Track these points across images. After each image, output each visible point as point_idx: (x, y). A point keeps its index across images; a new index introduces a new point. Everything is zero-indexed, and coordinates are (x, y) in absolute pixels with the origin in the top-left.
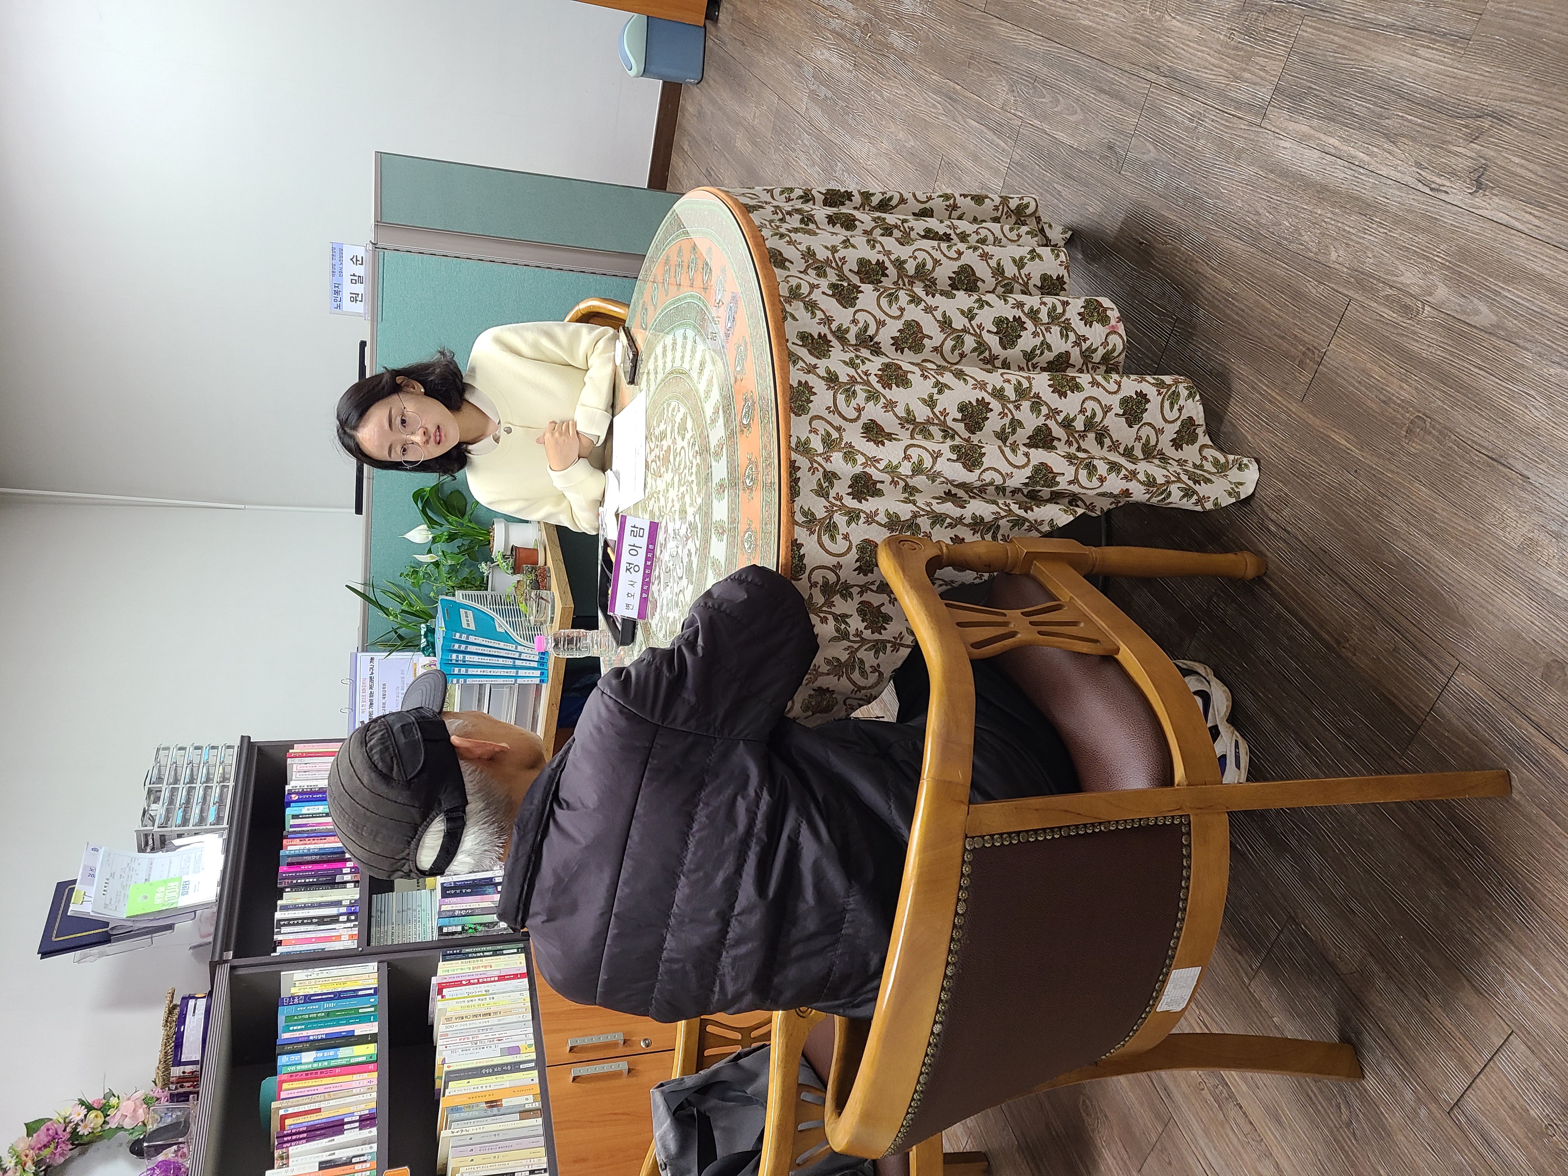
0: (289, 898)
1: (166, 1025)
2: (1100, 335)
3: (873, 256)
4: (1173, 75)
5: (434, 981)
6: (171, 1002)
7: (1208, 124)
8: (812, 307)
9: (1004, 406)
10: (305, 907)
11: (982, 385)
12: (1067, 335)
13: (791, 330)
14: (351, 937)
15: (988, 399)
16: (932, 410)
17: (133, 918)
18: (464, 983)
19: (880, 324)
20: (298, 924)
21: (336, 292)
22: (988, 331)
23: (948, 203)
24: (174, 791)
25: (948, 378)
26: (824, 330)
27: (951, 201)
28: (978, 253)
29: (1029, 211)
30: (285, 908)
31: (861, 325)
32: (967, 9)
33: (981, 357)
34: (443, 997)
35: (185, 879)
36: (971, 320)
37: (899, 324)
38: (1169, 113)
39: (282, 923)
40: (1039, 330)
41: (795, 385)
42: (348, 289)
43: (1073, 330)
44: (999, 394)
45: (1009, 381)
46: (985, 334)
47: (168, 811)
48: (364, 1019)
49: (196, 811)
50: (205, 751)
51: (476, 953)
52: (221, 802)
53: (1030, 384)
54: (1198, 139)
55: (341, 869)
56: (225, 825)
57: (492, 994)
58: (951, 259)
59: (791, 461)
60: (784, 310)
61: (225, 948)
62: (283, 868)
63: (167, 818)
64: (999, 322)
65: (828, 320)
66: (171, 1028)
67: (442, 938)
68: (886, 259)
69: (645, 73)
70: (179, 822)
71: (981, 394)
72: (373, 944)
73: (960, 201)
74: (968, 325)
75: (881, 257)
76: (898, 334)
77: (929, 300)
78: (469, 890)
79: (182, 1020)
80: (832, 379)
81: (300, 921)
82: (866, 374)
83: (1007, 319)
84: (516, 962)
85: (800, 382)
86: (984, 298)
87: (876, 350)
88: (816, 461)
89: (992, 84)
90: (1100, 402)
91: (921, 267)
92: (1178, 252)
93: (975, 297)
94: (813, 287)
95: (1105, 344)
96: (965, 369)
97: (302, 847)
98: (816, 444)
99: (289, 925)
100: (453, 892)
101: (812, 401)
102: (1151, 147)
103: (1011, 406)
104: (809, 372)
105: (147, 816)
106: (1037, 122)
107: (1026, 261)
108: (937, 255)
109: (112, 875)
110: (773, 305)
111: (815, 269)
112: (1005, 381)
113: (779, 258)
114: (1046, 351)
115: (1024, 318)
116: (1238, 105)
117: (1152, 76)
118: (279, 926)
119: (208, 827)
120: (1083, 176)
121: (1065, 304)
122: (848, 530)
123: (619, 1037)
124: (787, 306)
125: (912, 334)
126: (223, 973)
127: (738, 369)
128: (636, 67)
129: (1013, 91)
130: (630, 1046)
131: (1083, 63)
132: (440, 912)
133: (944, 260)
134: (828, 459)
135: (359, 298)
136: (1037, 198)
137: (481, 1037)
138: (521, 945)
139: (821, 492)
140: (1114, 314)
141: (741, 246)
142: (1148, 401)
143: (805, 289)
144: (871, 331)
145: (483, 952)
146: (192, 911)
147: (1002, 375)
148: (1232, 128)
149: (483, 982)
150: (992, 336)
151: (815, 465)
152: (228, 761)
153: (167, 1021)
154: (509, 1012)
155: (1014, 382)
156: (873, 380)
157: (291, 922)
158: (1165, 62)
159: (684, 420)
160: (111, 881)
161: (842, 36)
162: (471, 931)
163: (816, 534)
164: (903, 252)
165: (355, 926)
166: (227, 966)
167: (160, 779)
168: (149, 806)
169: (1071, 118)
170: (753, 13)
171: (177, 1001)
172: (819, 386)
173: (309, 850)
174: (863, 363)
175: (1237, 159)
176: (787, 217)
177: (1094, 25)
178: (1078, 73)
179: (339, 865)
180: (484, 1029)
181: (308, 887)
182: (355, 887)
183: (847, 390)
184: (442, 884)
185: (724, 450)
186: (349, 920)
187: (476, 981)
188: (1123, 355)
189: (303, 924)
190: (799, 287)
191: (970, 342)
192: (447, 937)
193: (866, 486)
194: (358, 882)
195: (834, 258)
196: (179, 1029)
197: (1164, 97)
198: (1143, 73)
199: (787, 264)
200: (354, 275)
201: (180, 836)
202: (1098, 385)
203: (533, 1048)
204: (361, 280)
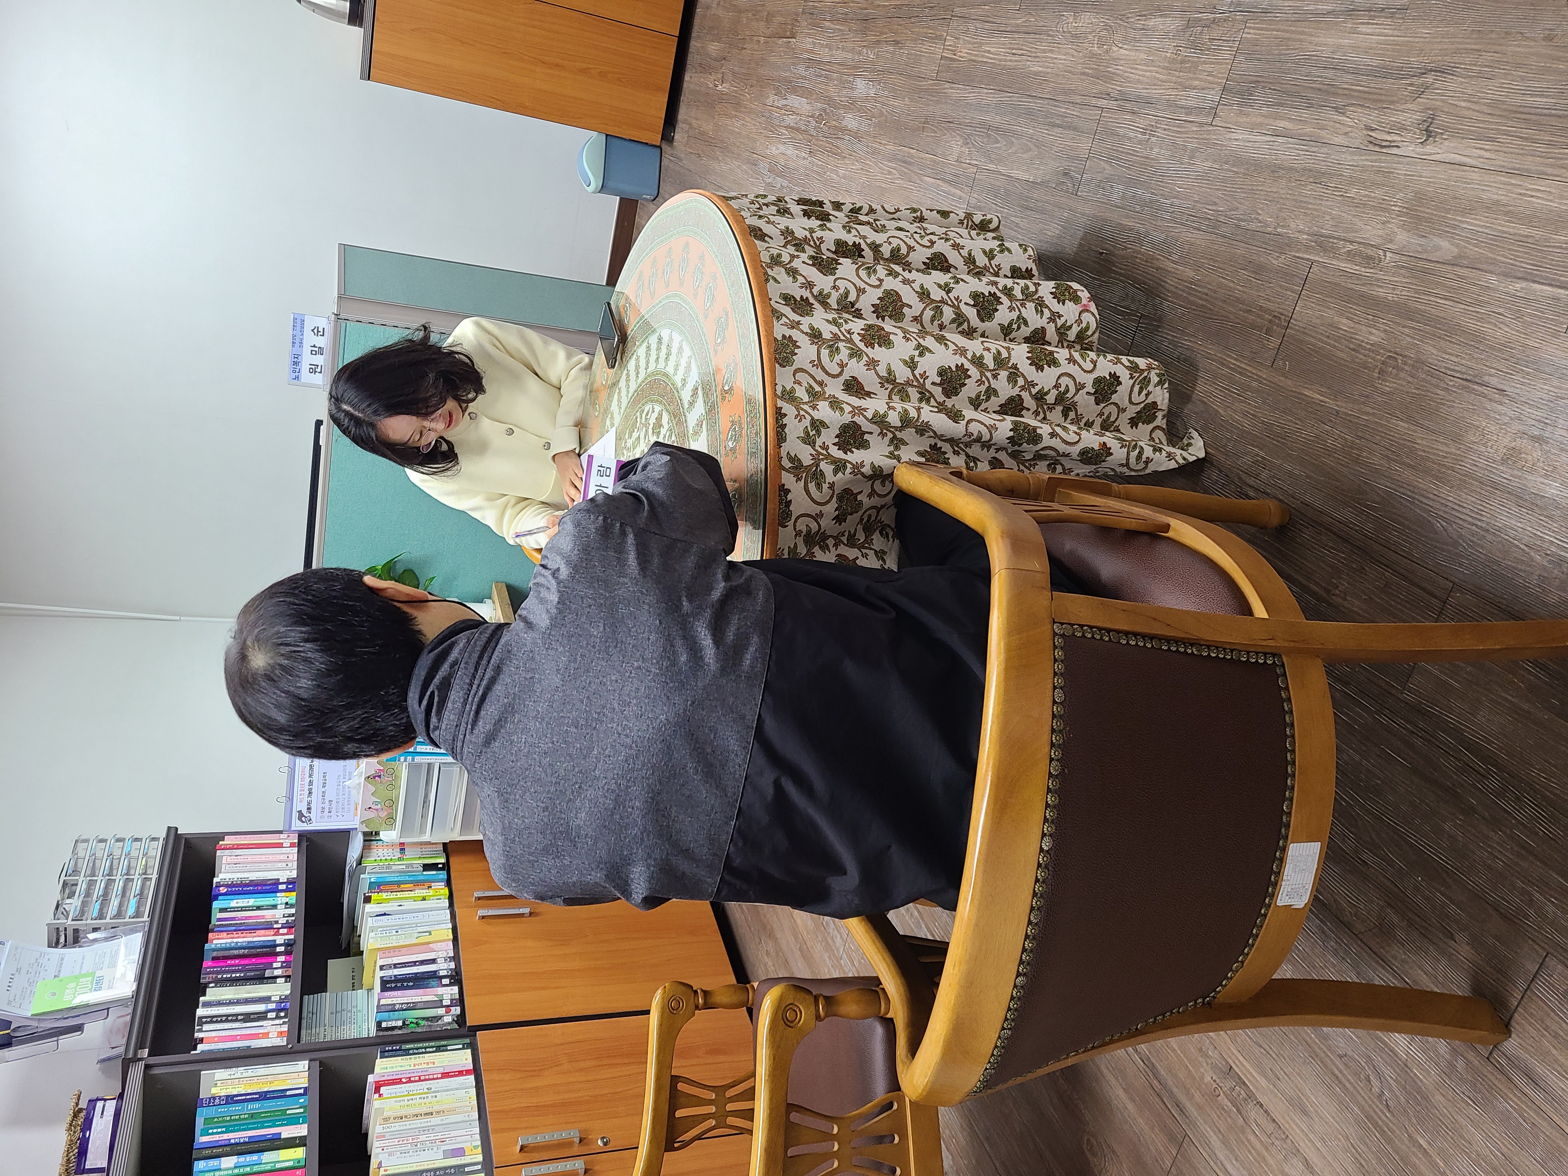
0: (213, 994)
1: (69, 1129)
2: (1073, 312)
3: (850, 239)
4: (1124, 97)
5: (371, 1078)
6: (77, 1104)
7: (1160, 133)
8: (793, 273)
9: (982, 374)
10: (230, 1003)
11: (962, 352)
12: (1042, 311)
13: (774, 291)
14: (281, 1034)
15: (967, 365)
16: (913, 371)
17: (40, 1017)
18: (404, 1080)
19: (861, 291)
20: (221, 1021)
21: (295, 363)
22: (966, 303)
23: (915, 215)
24: (91, 884)
25: (929, 342)
26: (806, 294)
27: (919, 214)
28: (950, 243)
29: (992, 226)
30: (208, 1004)
31: (841, 291)
32: (920, 81)
33: (960, 329)
34: (380, 1096)
35: (98, 974)
36: (948, 292)
37: (879, 293)
38: (1121, 131)
39: (204, 1020)
40: (1014, 305)
41: (780, 338)
42: (307, 359)
43: (1047, 307)
44: (978, 361)
45: (988, 350)
46: (962, 305)
47: (84, 904)
48: (293, 1121)
49: (114, 903)
50: (128, 844)
51: (417, 1049)
52: (141, 895)
53: (1009, 354)
54: (1151, 149)
55: (271, 964)
56: (146, 918)
57: (434, 1092)
58: (924, 246)
59: (777, 408)
60: (766, 273)
61: (140, 1046)
62: (207, 963)
63: (82, 912)
64: (975, 296)
65: (809, 285)
66: (75, 1132)
67: (381, 1033)
68: (862, 241)
69: (603, 189)
70: (95, 914)
71: (961, 360)
72: (303, 1041)
73: (926, 214)
74: (945, 297)
75: (857, 240)
76: (878, 302)
77: (906, 274)
78: (411, 984)
79: (88, 1124)
80: (815, 335)
81: (224, 1018)
82: (849, 332)
83: (983, 293)
84: (462, 1058)
85: (784, 336)
86: (958, 276)
87: (858, 314)
88: (803, 409)
89: (946, 142)
90: (1074, 379)
91: (895, 252)
92: (1139, 253)
93: (950, 275)
94: (793, 257)
95: (1079, 321)
96: (945, 334)
97: (229, 941)
98: (801, 393)
99: (211, 1022)
100: (393, 985)
101: (796, 354)
102: (1107, 166)
103: (989, 374)
104: (793, 327)
105: (61, 909)
106: (992, 166)
107: (995, 253)
108: (911, 243)
109: (18, 970)
110: (755, 268)
111: (794, 245)
112: (984, 349)
113: (759, 233)
114: (1022, 326)
115: (999, 294)
116: (1189, 110)
117: (1103, 103)
118: (201, 1024)
119: (127, 920)
120: (1040, 204)
121: (1037, 285)
122: (834, 479)
123: (574, 1135)
124: (769, 270)
125: (892, 303)
126: (136, 1073)
127: (719, 340)
128: (595, 183)
129: (968, 143)
130: (587, 1144)
131: (1033, 105)
132: (378, 1006)
133: (917, 247)
134: (814, 407)
135: (319, 370)
136: (999, 215)
137: (422, 1138)
138: (468, 1041)
139: (808, 440)
140: (1084, 295)
141: (721, 226)
142: (1120, 383)
143: (786, 258)
144: (852, 297)
145: (426, 1048)
146: (104, 1008)
147: (982, 342)
148: (1186, 133)
149: (425, 1080)
150: (969, 308)
151: (802, 413)
152: (152, 853)
153: (71, 1125)
154: (452, 1111)
155: (994, 351)
156: (856, 338)
157: (215, 1019)
158: (1114, 88)
159: (659, 418)
160: (16, 977)
161: (798, 130)
162: (412, 1025)
163: (803, 480)
164: (880, 238)
165: (284, 1023)
166: (141, 1066)
167: (76, 872)
168: (63, 899)
169: (1025, 156)
170: (708, 127)
171: (83, 1104)
172: (803, 341)
173: (237, 943)
174: (846, 322)
175: (1191, 158)
176: (764, 207)
177: (1045, 70)
178: (1030, 114)
179: (270, 960)
180: (425, 1130)
181: (234, 982)
182: (286, 982)
183: (831, 346)
184: (382, 978)
185: (704, 426)
186: (278, 1017)
187: (417, 1078)
188: (1097, 335)
189: (227, 1021)
190: (779, 256)
191: (948, 313)
192: (386, 1033)
193: (853, 436)
194: (289, 976)
195: (812, 237)
196: (84, 1135)
197: (1116, 119)
198: (1094, 101)
199: (766, 238)
200: (314, 346)
201: (95, 930)
202: (1075, 362)
203: (480, 1150)
204: (321, 351)
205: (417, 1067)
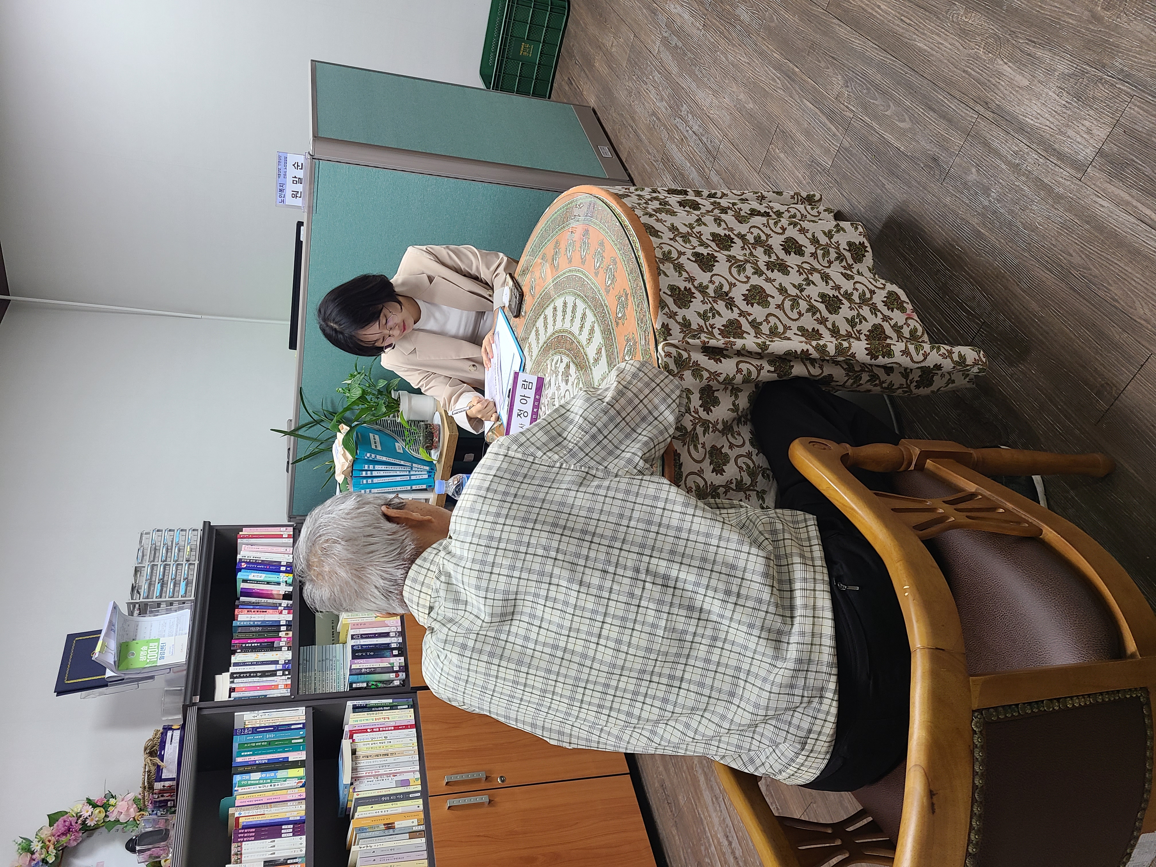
0: (239, 656)
4: (1000, 113)
5: (346, 728)
10: (252, 664)
14: (286, 687)
18: (369, 728)
20: (247, 677)
21: (281, 190)
24: (153, 567)
30: (236, 664)
34: (353, 740)
35: (162, 641)
39: (235, 675)
42: (290, 187)
47: (150, 585)
48: (296, 748)
49: (170, 583)
50: (176, 534)
51: (377, 706)
52: (188, 578)
56: (192, 597)
57: (389, 739)
61: (194, 693)
62: (235, 635)
63: (149, 592)
67: (352, 691)
70: (158, 593)
72: (300, 692)
78: (372, 653)
79: (163, 748)
81: (248, 675)
84: (408, 715)
89: (829, 76)
92: (991, 266)
99: (240, 677)
100: (360, 653)
102: (972, 170)
105: (135, 589)
106: (867, 120)
117: (981, 109)
118: (233, 678)
119: (180, 599)
123: (482, 775)
126: (192, 713)
129: (848, 87)
130: (490, 781)
132: (350, 669)
135: (299, 195)
137: (382, 773)
138: (411, 700)
145: (383, 706)
149: (384, 729)
152: (194, 541)
154: (402, 754)
157: (242, 675)
158: (993, 99)
162: (374, 687)
165: (288, 678)
166: (195, 708)
167: (143, 559)
169: (900, 125)
172: (675, 329)
173: (254, 621)
180: (383, 766)
181: (253, 649)
182: (288, 650)
184: (353, 646)
186: (284, 675)
189: (250, 676)
192: (356, 691)
194: (290, 646)
195: (693, 232)
197: (989, 130)
198: (971, 104)
200: (295, 177)
201: (159, 606)
203: (419, 782)
204: (300, 181)
205: (377, 721)
